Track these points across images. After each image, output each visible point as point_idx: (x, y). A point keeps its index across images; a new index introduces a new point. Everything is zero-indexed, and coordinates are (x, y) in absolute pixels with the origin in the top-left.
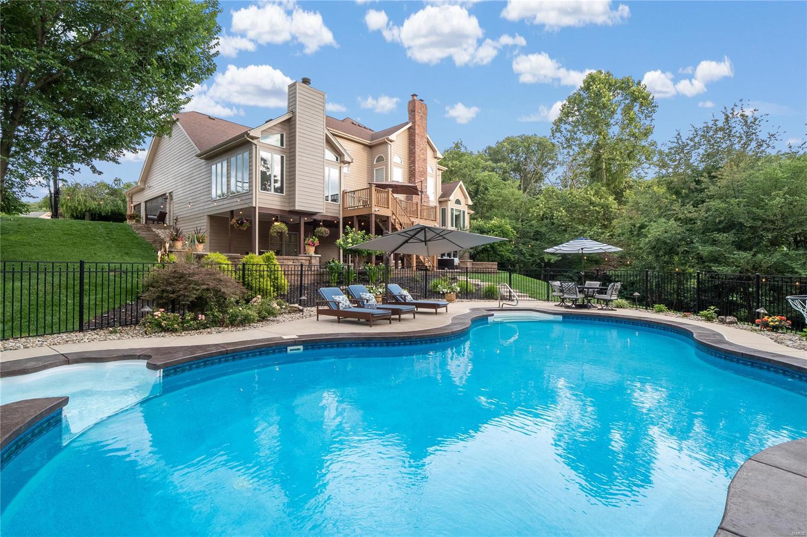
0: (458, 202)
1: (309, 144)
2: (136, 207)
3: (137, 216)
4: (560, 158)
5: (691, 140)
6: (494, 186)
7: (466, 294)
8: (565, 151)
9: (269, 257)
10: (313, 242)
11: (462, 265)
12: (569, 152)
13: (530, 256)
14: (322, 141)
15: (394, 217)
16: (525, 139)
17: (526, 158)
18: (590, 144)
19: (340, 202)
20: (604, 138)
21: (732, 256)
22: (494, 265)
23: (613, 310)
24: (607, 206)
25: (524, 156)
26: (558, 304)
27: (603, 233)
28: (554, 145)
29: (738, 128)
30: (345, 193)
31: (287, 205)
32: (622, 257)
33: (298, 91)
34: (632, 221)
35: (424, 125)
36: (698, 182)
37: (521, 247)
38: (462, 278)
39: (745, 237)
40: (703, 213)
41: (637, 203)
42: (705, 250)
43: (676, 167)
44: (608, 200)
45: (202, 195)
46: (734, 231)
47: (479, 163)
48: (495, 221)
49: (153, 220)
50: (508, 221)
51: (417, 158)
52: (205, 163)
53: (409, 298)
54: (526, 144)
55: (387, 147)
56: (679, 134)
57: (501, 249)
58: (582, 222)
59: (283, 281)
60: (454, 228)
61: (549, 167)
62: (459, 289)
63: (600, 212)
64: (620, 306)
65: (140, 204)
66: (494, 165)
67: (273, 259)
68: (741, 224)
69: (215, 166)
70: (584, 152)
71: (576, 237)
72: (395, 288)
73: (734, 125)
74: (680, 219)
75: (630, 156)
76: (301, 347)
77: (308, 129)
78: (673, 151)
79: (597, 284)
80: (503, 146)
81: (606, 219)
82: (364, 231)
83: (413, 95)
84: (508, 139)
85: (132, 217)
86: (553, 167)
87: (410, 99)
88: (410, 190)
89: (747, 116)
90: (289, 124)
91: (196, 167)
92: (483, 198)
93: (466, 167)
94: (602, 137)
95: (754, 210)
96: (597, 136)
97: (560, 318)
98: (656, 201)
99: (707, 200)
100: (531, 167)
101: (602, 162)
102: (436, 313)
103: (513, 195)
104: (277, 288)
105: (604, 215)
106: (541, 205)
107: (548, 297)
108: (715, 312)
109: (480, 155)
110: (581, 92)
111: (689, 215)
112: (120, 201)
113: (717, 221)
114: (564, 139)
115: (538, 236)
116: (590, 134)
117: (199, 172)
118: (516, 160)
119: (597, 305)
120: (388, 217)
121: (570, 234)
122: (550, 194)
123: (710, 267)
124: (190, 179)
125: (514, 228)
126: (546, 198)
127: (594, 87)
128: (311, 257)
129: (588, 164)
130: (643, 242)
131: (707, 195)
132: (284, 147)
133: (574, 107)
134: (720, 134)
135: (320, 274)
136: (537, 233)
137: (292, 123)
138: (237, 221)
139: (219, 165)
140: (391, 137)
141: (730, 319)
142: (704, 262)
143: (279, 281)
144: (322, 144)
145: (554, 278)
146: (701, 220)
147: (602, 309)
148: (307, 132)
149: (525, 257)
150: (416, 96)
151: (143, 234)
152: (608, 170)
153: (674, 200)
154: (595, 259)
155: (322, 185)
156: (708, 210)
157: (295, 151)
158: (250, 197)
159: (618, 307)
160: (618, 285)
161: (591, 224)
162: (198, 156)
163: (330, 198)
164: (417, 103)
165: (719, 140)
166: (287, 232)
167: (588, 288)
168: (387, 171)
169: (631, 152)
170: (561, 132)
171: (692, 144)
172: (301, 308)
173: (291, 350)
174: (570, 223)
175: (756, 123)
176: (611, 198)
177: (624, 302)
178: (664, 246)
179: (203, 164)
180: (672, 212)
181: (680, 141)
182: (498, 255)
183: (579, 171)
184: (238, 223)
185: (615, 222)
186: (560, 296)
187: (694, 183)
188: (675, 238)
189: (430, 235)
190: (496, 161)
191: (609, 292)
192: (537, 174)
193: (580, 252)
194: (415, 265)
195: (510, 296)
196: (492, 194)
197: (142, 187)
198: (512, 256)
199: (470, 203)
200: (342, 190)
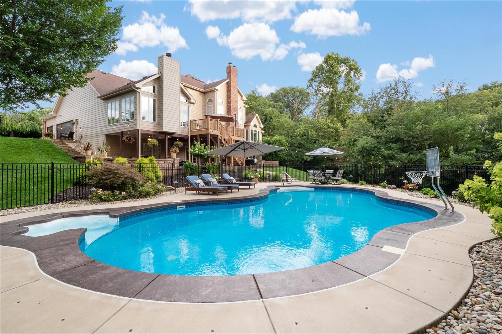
0: (255, 126)
1: (171, 93)
2: (49, 129)
3: (51, 134)
4: (312, 100)
5: (379, 94)
6: (275, 117)
7: (263, 179)
8: (315, 97)
9: (151, 159)
10: (175, 151)
11: (259, 163)
12: (316, 98)
13: (296, 157)
14: (178, 90)
15: (221, 136)
16: (293, 89)
17: (293, 100)
18: (328, 94)
19: (189, 127)
20: (335, 91)
21: (399, 156)
22: (277, 163)
23: (339, 184)
24: (337, 129)
25: (292, 99)
26: (312, 182)
27: (335, 144)
28: (308, 93)
29: (401, 88)
30: (191, 121)
31: (157, 128)
32: (345, 157)
33: (164, 61)
34: (350, 138)
35: (236, 81)
36: (382, 117)
37: (291, 152)
38: (260, 170)
39: (405, 146)
40: (384, 133)
41: (352, 128)
42: (386, 152)
43: (372, 108)
44: (338, 125)
45: (101, 121)
46: (399, 143)
47: (266, 103)
48: (276, 137)
49: (65, 137)
50: (284, 137)
51: (232, 100)
52: (103, 102)
53: (234, 181)
54: (293, 92)
55: (215, 93)
56: (373, 91)
57: (280, 153)
58: (324, 137)
59: (160, 174)
60: (253, 141)
61: (306, 105)
62: (259, 176)
63: (333, 132)
64: (343, 183)
65: (53, 126)
66: (275, 104)
67: (154, 160)
68: (403, 139)
69: (110, 104)
70: (325, 97)
71: (321, 146)
72: (226, 176)
73: (399, 87)
74: (374, 136)
75: (349, 101)
76: (184, 206)
77: (171, 84)
78: (370, 99)
79: (331, 172)
80: (280, 93)
81: (337, 136)
82: (205, 144)
83: (230, 63)
84: (283, 89)
85: (47, 135)
86: (308, 105)
87: (228, 65)
88: (229, 120)
89: (405, 83)
90: (159, 80)
91: (96, 104)
92: (269, 124)
93: (259, 105)
94: (334, 90)
95: (408, 131)
96: (332, 89)
97: (313, 189)
98: (362, 127)
99: (387, 126)
100: (295, 106)
101: (335, 104)
102: (250, 189)
103: (286, 122)
104: (157, 178)
105: (336, 134)
106: (302, 128)
107: (307, 179)
108: (387, 183)
109: (267, 98)
110: (323, 64)
111: (378, 134)
112: (37, 125)
113: (391, 137)
114: (314, 91)
115: (300, 146)
116: (328, 88)
117: (98, 108)
118: (287, 101)
119: (332, 183)
120: (218, 135)
121: (318, 145)
122: (307, 122)
123: (388, 162)
124: (91, 112)
125: (287, 141)
126: (304, 124)
127: (330, 61)
128: (174, 159)
129: (327, 105)
130: (356, 148)
131: (387, 124)
132: (156, 94)
133: (319, 72)
134: (393, 91)
135: (179, 169)
136: (300, 144)
137: (160, 80)
138: (127, 138)
139: (113, 104)
140: (217, 88)
141: (393, 186)
142: (386, 159)
143: (158, 173)
144: (178, 93)
145: (310, 169)
146: (384, 137)
147: (334, 184)
148: (170, 85)
149: (293, 158)
150: (231, 63)
151: (60, 146)
152: (338, 108)
153: (371, 126)
154: (331, 159)
155: (179, 117)
156: (388, 131)
157: (162, 97)
158: (135, 123)
159: (342, 183)
160: (342, 171)
161: (329, 139)
162: (99, 97)
163: (183, 124)
164: (232, 68)
165: (392, 94)
166: (158, 144)
167: (327, 174)
168: (214, 108)
169: (349, 99)
170: (312, 86)
171: (380, 96)
172: (174, 188)
173: (179, 208)
174: (318, 138)
175: (410, 86)
176: (339, 124)
177: (345, 180)
178: (366, 151)
179: (101, 102)
180: (370, 133)
181: (373, 94)
182: (279, 157)
183: (322, 108)
184: (128, 140)
185: (341, 138)
186: (313, 178)
187: (381, 117)
188: (371, 147)
189: (247, 146)
190: (276, 101)
191: (337, 175)
192: (299, 109)
193: (323, 154)
194: (233, 163)
195: (287, 179)
196: (274, 122)
197: (55, 115)
198: (286, 158)
199: (262, 127)
200: (190, 119)
